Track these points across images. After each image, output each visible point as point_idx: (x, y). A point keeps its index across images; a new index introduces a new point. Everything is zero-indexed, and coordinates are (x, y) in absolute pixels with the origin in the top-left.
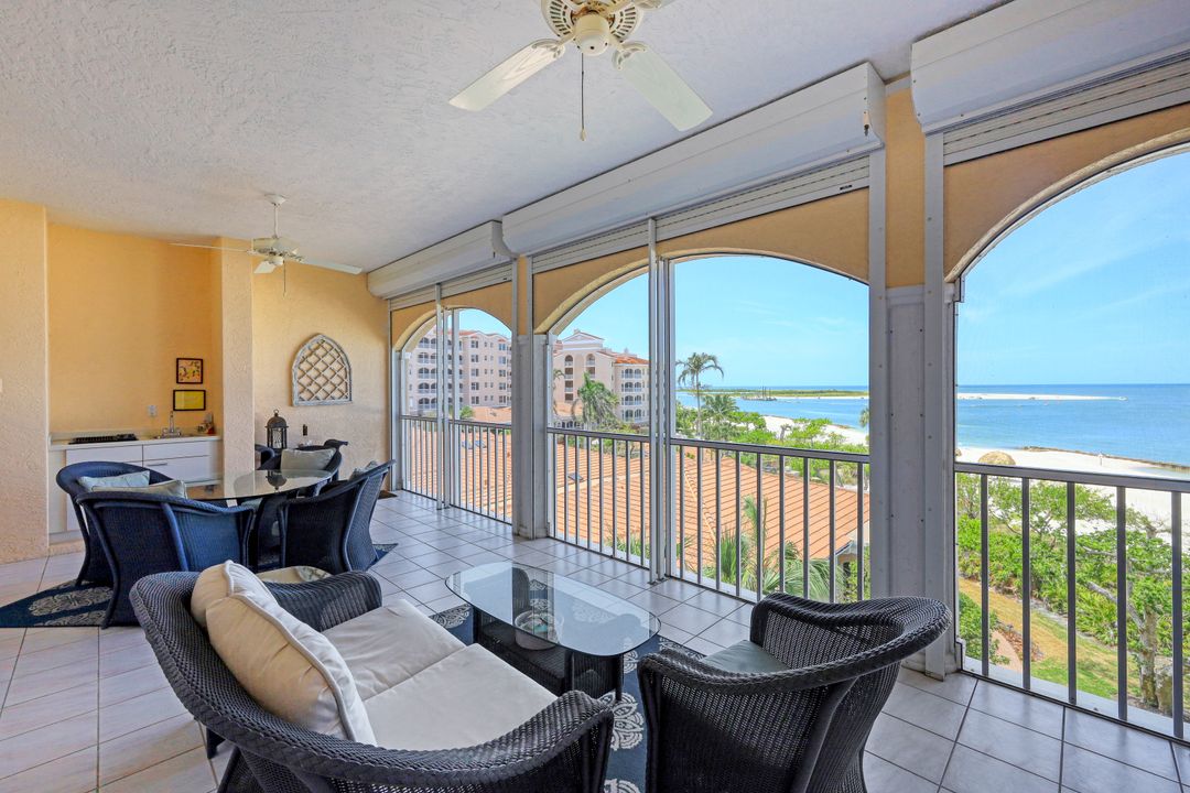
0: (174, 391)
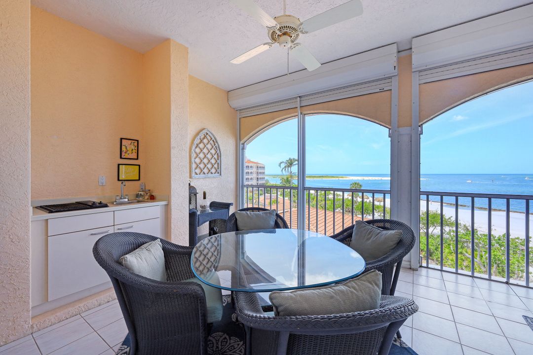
0: (119, 165)
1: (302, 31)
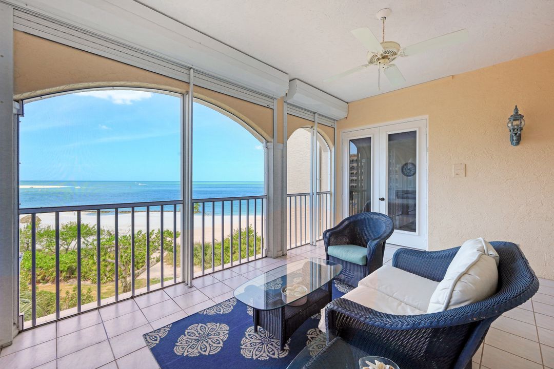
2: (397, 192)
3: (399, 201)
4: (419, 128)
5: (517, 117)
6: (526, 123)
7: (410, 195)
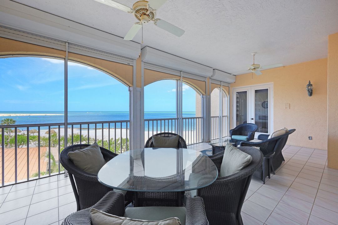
1: (156, 22)
2: (259, 117)
3: (261, 121)
4: (269, 87)
5: (310, 85)
6: (313, 87)
7: (266, 118)
